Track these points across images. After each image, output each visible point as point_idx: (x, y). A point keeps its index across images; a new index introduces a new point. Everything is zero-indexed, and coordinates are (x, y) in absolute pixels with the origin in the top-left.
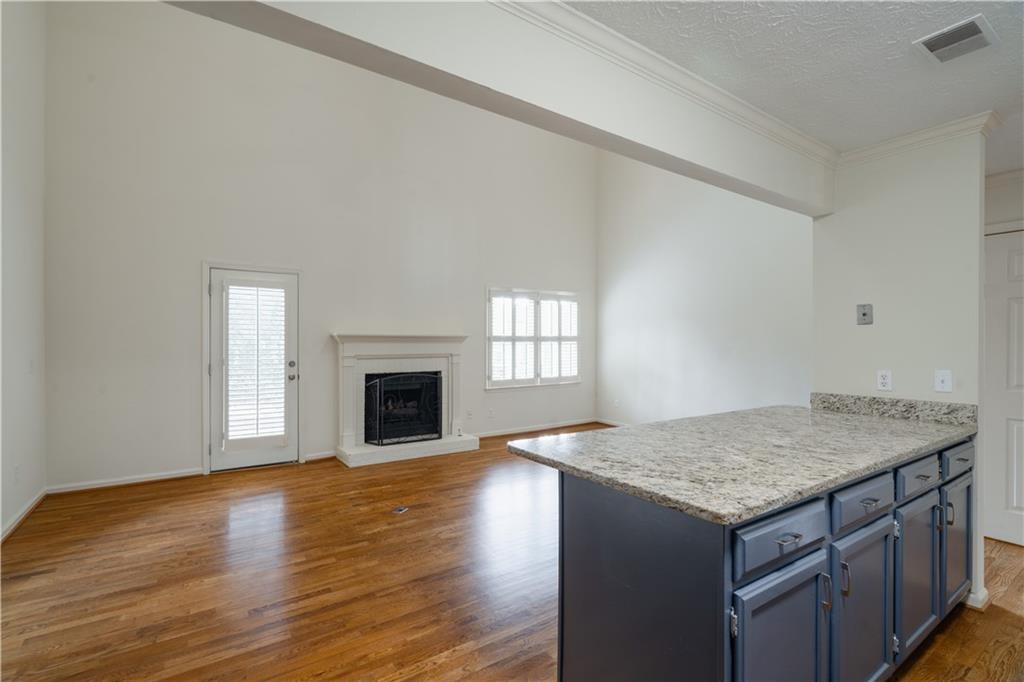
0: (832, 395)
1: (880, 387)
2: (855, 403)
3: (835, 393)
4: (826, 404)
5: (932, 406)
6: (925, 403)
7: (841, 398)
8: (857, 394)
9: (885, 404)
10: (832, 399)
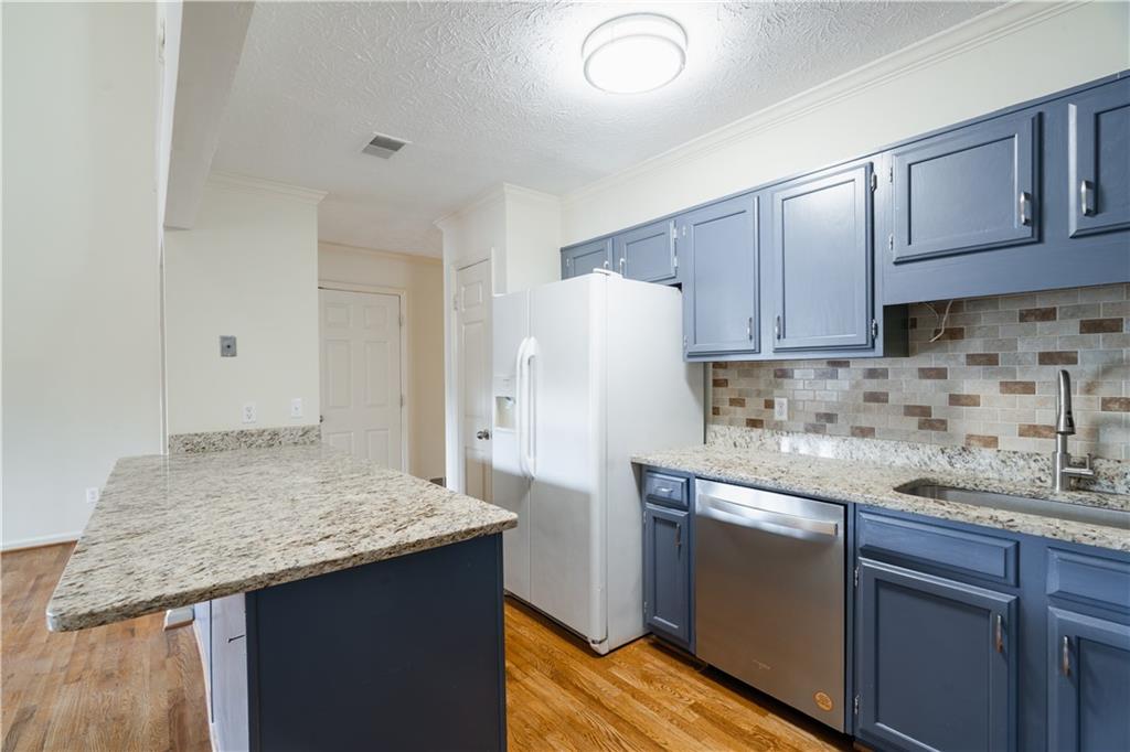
0: (196, 435)
1: (246, 420)
2: (222, 440)
3: (199, 432)
4: (188, 447)
5: (291, 431)
6: (286, 429)
7: (206, 437)
8: (224, 429)
9: (252, 435)
10: (197, 439)
